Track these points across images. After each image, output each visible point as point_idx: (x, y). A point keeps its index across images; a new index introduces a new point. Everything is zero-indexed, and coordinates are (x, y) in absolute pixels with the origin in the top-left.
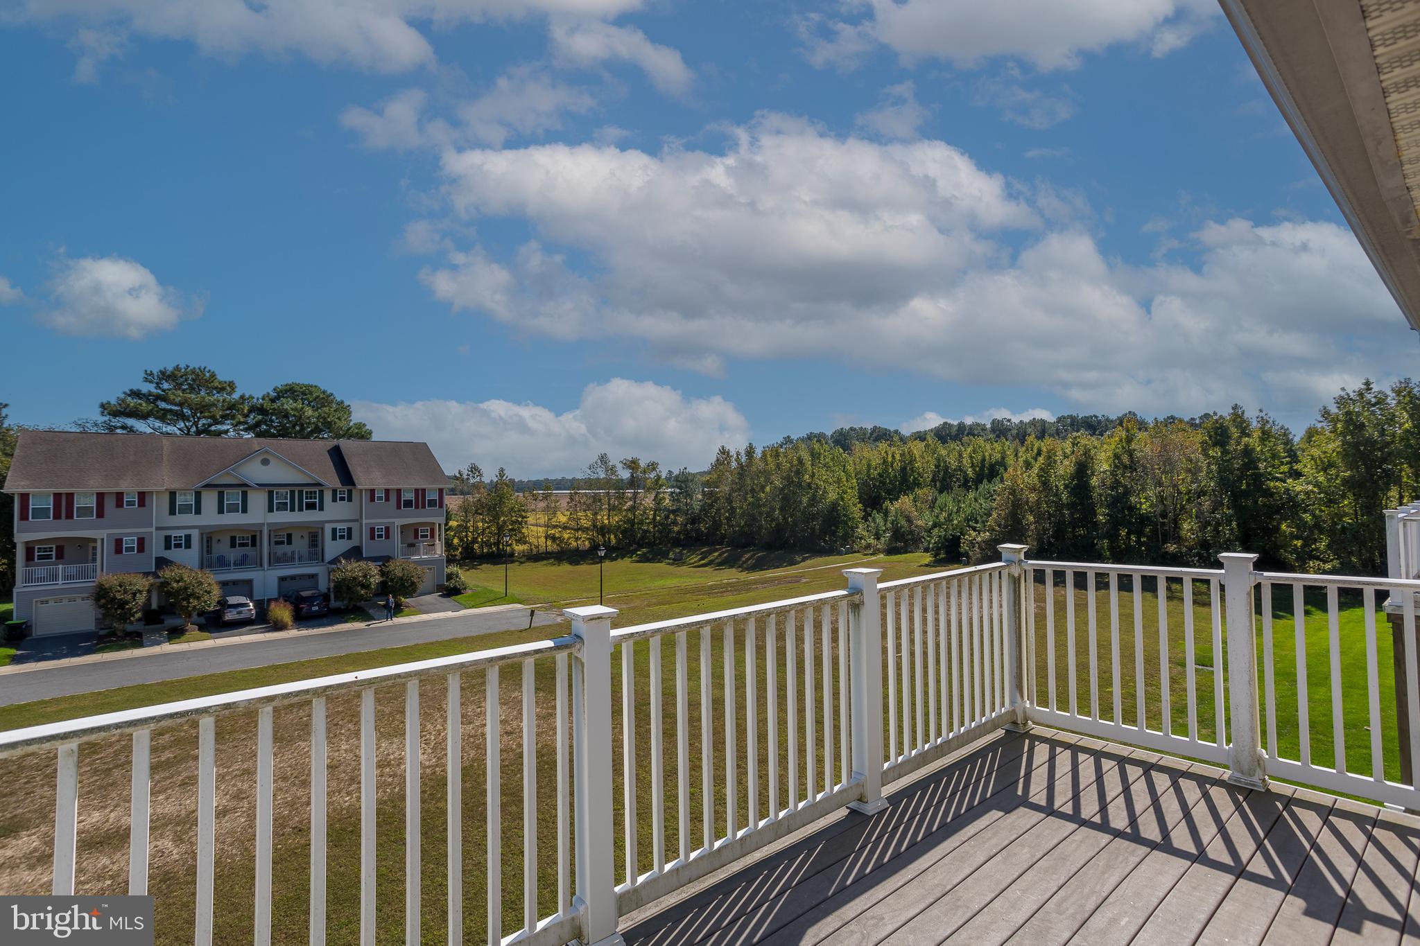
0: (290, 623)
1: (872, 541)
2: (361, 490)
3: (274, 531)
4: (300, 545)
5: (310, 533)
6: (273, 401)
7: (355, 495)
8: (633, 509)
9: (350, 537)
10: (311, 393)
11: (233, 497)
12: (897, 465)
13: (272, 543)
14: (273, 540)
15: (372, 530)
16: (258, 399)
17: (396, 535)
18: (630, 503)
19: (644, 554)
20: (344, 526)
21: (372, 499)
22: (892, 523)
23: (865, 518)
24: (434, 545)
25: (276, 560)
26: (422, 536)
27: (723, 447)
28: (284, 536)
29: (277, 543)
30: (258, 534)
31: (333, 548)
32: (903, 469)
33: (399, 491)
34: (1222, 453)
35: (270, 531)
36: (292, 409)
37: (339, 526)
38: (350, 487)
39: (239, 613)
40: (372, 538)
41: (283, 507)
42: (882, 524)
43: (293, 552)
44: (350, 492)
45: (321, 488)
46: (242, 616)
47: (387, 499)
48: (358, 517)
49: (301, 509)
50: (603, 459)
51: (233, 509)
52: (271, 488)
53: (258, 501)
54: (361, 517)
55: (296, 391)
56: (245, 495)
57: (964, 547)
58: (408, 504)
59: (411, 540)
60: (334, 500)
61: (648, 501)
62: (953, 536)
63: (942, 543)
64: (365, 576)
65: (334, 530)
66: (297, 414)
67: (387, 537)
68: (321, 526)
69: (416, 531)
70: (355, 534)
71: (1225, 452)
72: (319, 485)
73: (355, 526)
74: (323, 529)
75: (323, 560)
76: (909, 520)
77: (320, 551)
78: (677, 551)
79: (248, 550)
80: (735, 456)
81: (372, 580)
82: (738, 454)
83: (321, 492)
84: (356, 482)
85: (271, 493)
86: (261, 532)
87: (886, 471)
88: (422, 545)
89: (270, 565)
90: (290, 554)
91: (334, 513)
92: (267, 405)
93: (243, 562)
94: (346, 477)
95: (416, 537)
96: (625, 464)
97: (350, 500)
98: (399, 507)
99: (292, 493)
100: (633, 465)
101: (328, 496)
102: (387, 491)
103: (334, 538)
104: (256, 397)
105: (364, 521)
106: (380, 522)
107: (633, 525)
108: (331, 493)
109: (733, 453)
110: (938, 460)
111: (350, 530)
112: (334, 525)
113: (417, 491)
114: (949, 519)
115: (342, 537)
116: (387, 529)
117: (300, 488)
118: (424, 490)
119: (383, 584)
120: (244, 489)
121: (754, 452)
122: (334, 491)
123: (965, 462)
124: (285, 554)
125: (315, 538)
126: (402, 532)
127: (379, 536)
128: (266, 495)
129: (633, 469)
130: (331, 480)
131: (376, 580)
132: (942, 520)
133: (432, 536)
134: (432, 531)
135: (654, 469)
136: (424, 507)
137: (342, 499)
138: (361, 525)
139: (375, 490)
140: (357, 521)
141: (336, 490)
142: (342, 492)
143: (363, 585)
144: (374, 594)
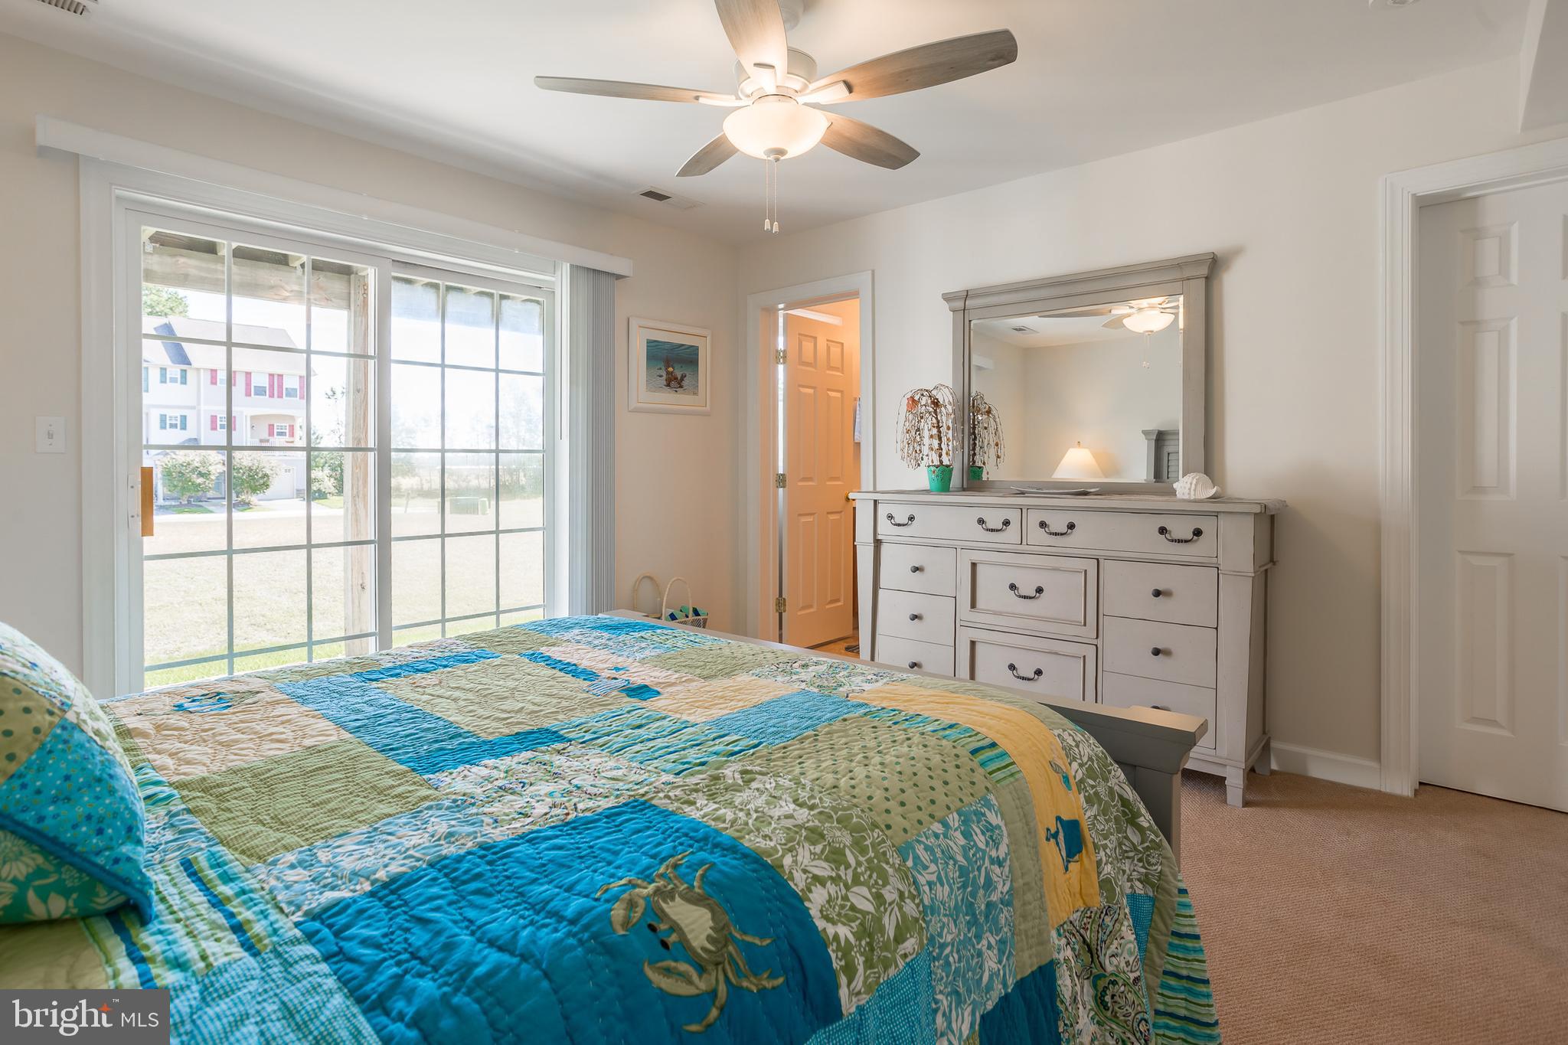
2: (198, 370)
7: (190, 375)
9: (184, 427)
15: (213, 419)
17: (245, 428)
20: (178, 413)
21: (212, 380)
26: (279, 434)
33: (248, 374)
37: (169, 413)
38: (184, 367)
40: (213, 427)
44: (184, 372)
47: (233, 383)
48: (195, 404)
54: (199, 403)
58: (260, 391)
59: (264, 437)
60: (163, 381)
64: (203, 463)
65: (163, 419)
67: (234, 428)
69: (271, 427)
70: (190, 423)
72: (143, 360)
73: (191, 415)
74: (148, 415)
81: (211, 468)
83: (146, 370)
84: (191, 359)
91: (163, 396)
94: (179, 355)
95: (271, 433)
97: (184, 381)
98: (248, 394)
102: (233, 374)
103: (162, 428)
105: (203, 407)
108: (158, 371)
111: (184, 418)
112: (164, 411)
113: (271, 376)
116: (233, 419)
118: (281, 376)
119: (226, 476)
122: (163, 370)
126: (252, 427)
127: (223, 427)
131: (216, 469)
133: (292, 434)
134: (292, 427)
136: (280, 396)
137: (173, 380)
138: (199, 411)
139: (216, 371)
140: (193, 408)
141: (165, 369)
142: (174, 371)
143: (201, 475)
144: (217, 487)
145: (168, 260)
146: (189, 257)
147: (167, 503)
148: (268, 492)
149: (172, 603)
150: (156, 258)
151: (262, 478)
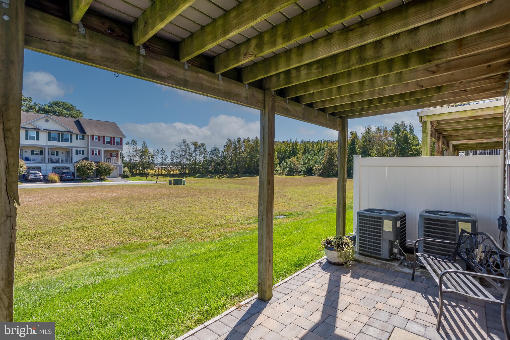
0: (58, 181)
1: (281, 171)
2: (88, 135)
3: (51, 149)
4: (62, 156)
5: (66, 152)
6: (49, 107)
7: (86, 137)
8: (195, 160)
9: (83, 154)
10: (66, 105)
11: (32, 133)
12: (291, 148)
13: (50, 154)
14: (50, 153)
15: (93, 151)
16: (42, 105)
17: (103, 154)
18: (194, 158)
19: (199, 176)
20: (81, 149)
21: (93, 139)
22: (289, 165)
23: (280, 164)
24: (118, 159)
25: (51, 161)
26: (113, 156)
27: (229, 139)
28: (55, 152)
29: (52, 154)
30: (44, 149)
31: (76, 158)
32: (293, 149)
33: (104, 137)
34: (398, 136)
35: (49, 148)
36: (58, 110)
37: (79, 149)
38: (83, 134)
39: (36, 176)
40: (93, 154)
41: (54, 139)
42: (285, 165)
43: (59, 159)
44: (83, 136)
45: (71, 133)
46: (37, 178)
47: (99, 140)
48: (87, 146)
49: (62, 141)
50: (184, 141)
51: (32, 138)
52: (49, 131)
53: (43, 136)
54: (88, 146)
55: (59, 104)
56: (38, 133)
57: (313, 171)
58: (108, 142)
59: (109, 157)
60: (77, 139)
61: (201, 157)
62: (310, 167)
63: (306, 170)
64: (90, 166)
65: (77, 151)
66: (60, 112)
67: (99, 154)
68: (71, 149)
69: (111, 154)
70: (85, 153)
71: (399, 136)
72: (71, 132)
73: (86, 150)
74: (72, 150)
75: (72, 162)
76: (295, 165)
77: (71, 158)
78: (211, 175)
79: (39, 156)
80: (233, 142)
81: (93, 167)
82: (234, 140)
83: (71, 135)
84: (86, 132)
85: (49, 134)
86: (45, 148)
87: (287, 150)
88: (113, 159)
89: (49, 162)
90: (57, 159)
91: (77, 144)
92: (47, 108)
93: (37, 160)
94: (82, 130)
95: (111, 156)
96: (192, 143)
97: (83, 139)
98: (104, 143)
99: (59, 134)
100: (195, 144)
101: (74, 137)
102: (99, 137)
103: (77, 154)
104: (41, 104)
105: (89, 148)
106: (96, 148)
107: (195, 165)
109: (233, 140)
110: (305, 146)
111: (83, 151)
112: (77, 149)
113: (111, 138)
114: (309, 162)
115: (80, 153)
116: (99, 151)
117: (62, 133)
118: (114, 138)
119: (97, 170)
120: (38, 130)
121: (240, 140)
122: (77, 136)
123: (314, 148)
124: (55, 159)
125: (68, 154)
126: (105, 154)
127: (96, 154)
128: (47, 134)
129: (195, 145)
130: (76, 130)
131: (94, 168)
132: (307, 162)
133: (117, 157)
134: (117, 154)
135: (203, 146)
136: (114, 144)
137: (80, 139)
138: (88, 149)
139: (94, 136)
140: (86, 148)
141: (78, 135)
142: (80, 136)
143: (89, 169)
144: (94, 174)
145: (194, 74)
146: (203, 74)
147: (78, 178)
148: (110, 176)
149: (98, 224)
150: (189, 73)
151: (109, 171)
